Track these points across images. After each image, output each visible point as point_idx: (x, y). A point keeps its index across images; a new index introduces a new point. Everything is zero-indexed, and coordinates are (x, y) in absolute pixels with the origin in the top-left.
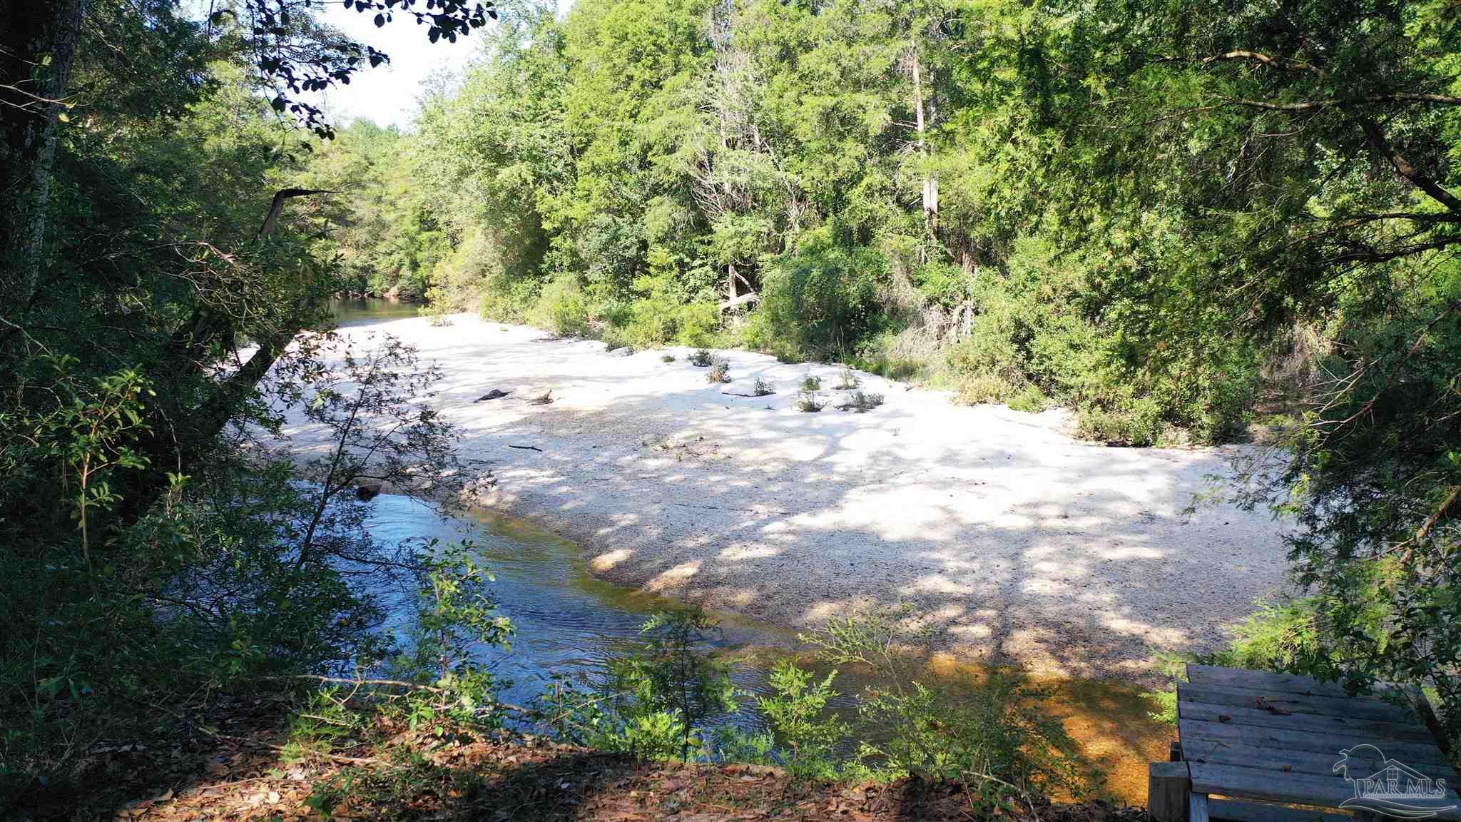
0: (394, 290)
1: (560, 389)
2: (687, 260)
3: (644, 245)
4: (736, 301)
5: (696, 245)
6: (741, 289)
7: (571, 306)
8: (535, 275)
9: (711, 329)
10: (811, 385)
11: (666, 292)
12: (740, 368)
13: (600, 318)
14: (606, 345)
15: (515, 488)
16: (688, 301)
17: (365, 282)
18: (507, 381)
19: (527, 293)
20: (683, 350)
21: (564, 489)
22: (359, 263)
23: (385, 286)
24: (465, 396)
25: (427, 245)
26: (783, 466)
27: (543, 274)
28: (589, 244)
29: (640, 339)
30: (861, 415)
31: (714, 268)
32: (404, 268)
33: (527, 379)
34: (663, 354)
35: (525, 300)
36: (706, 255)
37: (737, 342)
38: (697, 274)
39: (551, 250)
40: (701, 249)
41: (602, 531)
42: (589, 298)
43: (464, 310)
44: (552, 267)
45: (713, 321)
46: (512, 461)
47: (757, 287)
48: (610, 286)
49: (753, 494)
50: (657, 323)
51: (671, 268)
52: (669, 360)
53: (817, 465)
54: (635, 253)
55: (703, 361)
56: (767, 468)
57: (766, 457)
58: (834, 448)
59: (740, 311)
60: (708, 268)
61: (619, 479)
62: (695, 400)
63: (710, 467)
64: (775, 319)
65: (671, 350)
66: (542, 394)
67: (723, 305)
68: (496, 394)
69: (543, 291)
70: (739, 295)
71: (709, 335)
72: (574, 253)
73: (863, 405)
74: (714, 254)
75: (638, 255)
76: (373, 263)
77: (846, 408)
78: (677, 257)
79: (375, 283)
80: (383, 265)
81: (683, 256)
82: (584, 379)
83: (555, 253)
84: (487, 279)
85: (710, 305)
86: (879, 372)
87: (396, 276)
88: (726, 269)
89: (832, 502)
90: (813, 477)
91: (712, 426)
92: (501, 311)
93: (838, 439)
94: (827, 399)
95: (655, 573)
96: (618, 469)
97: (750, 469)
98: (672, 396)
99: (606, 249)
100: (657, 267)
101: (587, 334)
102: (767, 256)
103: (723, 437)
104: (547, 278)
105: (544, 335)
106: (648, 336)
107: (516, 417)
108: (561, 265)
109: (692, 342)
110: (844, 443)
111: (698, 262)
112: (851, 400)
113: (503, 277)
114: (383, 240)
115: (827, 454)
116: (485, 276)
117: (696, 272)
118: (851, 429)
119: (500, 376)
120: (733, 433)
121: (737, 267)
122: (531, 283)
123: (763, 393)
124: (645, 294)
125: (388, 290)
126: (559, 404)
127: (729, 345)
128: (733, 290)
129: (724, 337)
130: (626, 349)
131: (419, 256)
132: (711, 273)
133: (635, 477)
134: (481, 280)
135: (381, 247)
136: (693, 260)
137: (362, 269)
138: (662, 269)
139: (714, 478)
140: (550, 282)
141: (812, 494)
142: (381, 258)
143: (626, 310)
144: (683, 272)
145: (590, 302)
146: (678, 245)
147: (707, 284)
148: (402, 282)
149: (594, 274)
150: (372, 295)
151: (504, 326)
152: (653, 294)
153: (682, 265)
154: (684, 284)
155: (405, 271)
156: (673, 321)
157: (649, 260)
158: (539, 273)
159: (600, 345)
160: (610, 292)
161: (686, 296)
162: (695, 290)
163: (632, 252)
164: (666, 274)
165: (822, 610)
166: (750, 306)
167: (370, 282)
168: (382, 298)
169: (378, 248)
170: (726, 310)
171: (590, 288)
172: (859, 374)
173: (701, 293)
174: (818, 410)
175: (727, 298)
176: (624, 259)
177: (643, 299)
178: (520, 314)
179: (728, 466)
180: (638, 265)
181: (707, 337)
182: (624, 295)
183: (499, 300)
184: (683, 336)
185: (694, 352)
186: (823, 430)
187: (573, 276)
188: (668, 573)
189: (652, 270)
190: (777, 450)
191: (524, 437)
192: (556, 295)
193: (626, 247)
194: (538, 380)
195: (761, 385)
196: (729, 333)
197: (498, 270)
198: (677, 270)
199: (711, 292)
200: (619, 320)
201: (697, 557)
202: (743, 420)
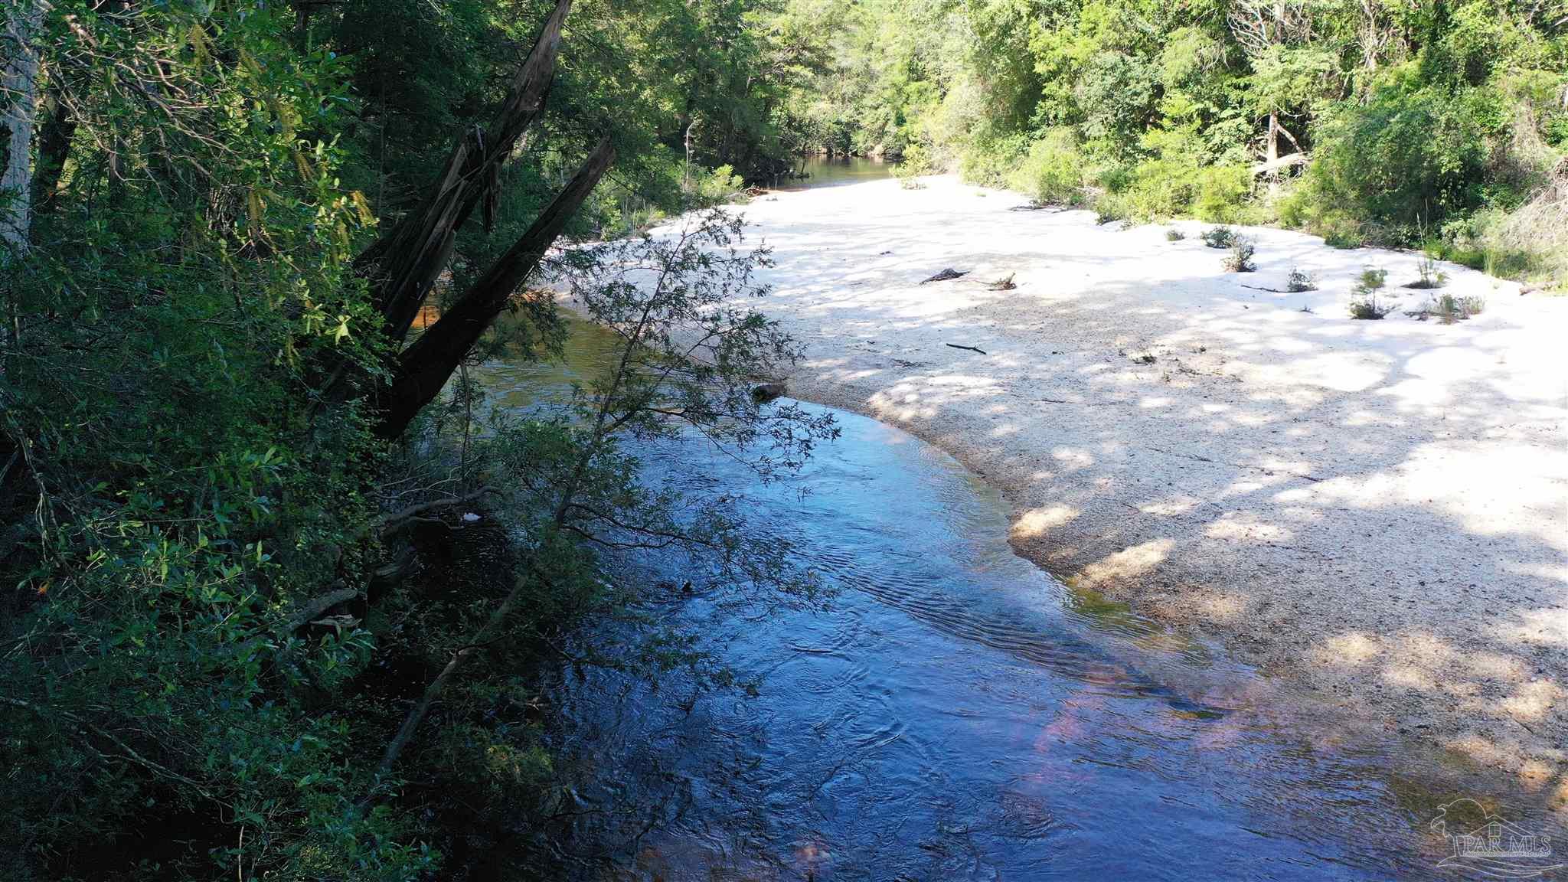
0: (879, 148)
1: (1027, 269)
2: (1214, 109)
3: (1159, 91)
4: (1275, 163)
5: (1227, 91)
6: (1284, 148)
7: (1063, 168)
8: (1024, 130)
9: (1237, 199)
10: (1372, 280)
11: (1182, 151)
12: (1269, 250)
13: (1096, 183)
14: (1098, 216)
15: (939, 400)
16: (1211, 162)
17: (849, 140)
18: (967, 258)
19: (1013, 151)
20: (1196, 225)
21: (1000, 408)
22: (844, 119)
23: (870, 143)
24: (916, 272)
25: (914, 97)
26: (1318, 397)
27: (1034, 129)
28: (1089, 90)
29: (1141, 210)
30: (1446, 327)
31: (1250, 121)
32: (890, 123)
33: (992, 256)
34: (1168, 229)
35: (1010, 159)
36: (1241, 103)
37: (1271, 217)
38: (1225, 129)
39: (1044, 98)
40: (1234, 95)
41: (1040, 475)
42: (1085, 158)
43: (944, 171)
44: (1045, 120)
45: (1241, 189)
46: (945, 365)
47: (1306, 144)
48: (1112, 144)
49: (1267, 438)
50: (1165, 191)
51: (1190, 120)
52: (1176, 237)
53: (1367, 398)
54: (1146, 101)
55: (1220, 240)
56: (1290, 399)
57: (1291, 380)
58: (1396, 375)
59: (1280, 178)
60: (1241, 120)
61: (1077, 398)
62: (1201, 294)
63: (1208, 390)
64: (1326, 187)
65: (1180, 224)
66: (1004, 276)
67: (1258, 168)
68: (950, 274)
69: (1031, 149)
70: (1279, 156)
71: (1235, 207)
72: (1071, 102)
73: (1451, 311)
74: (1251, 102)
75: (1150, 104)
76: (858, 118)
77: (1423, 316)
78: (1200, 106)
79: (859, 139)
80: (867, 120)
81: (1209, 104)
82: (1063, 258)
83: (1050, 103)
84: (972, 134)
85: (1239, 168)
86: (1477, 263)
87: (882, 133)
88: (1265, 121)
89: (1392, 462)
90: (1360, 417)
91: (1216, 327)
92: (981, 173)
93: (1404, 360)
94: (1393, 302)
95: (1099, 553)
96: (1077, 384)
97: (1267, 397)
98: (1173, 284)
99: (1111, 96)
100: (1173, 119)
101: (1077, 203)
102: (1321, 102)
103: (1231, 346)
104: (1038, 133)
105: (1026, 202)
106: (1151, 206)
107: (965, 304)
108: (1056, 117)
109: (1210, 216)
110: (1411, 367)
111: (1229, 112)
112: (1433, 306)
113: (989, 132)
114: (871, 92)
115: (1386, 383)
116: (969, 131)
117: (1225, 125)
118: (1425, 346)
119: (960, 251)
120: (1246, 341)
121: (1281, 119)
122: (1018, 139)
123: (1300, 289)
124: (1155, 154)
125: (872, 148)
126: (1021, 291)
127: (1261, 220)
128: (1272, 148)
129: (1252, 211)
130: (1122, 223)
131: (906, 110)
132: (1245, 126)
133: (1101, 398)
134: (964, 135)
135: (868, 101)
136: (1223, 109)
137: (847, 124)
138: (1177, 121)
139: (1210, 408)
140: (1042, 138)
141: (1359, 447)
142: (867, 112)
143: (1129, 174)
144: (1206, 126)
145: (1087, 163)
146: (1204, 91)
147: (1238, 140)
148: (888, 139)
149: (1094, 126)
150: (855, 154)
151: (982, 191)
152: (1165, 153)
153: (1206, 116)
154: (1207, 141)
155: (891, 128)
156: (1187, 187)
157: (1163, 110)
158: (1029, 128)
159: (1090, 216)
160: (1111, 151)
161: (1209, 156)
162: (1222, 149)
163: (1143, 100)
164: (1184, 128)
165: (1356, 647)
166: (1294, 170)
167: (854, 139)
168: (866, 157)
169: (865, 102)
170: (1259, 177)
171: (1087, 146)
172: (1446, 267)
173: (1229, 153)
174: (1379, 317)
175: (1264, 160)
176: (1132, 109)
177: (1151, 159)
178: (1003, 177)
179: (1233, 390)
180: (1148, 117)
181: (1229, 211)
182: (1130, 155)
183: (981, 159)
184: (1199, 207)
185: (1210, 228)
186: (1384, 345)
187: (1067, 131)
188: (1117, 557)
189: (1166, 123)
190: (1305, 371)
191: (967, 332)
192: (1047, 154)
193: (1136, 94)
194: (1002, 257)
195: (1298, 276)
196: (1261, 205)
197: (983, 125)
198: (1198, 122)
199: (1242, 151)
200: (1116, 185)
201: (1167, 535)
202: (1262, 322)
